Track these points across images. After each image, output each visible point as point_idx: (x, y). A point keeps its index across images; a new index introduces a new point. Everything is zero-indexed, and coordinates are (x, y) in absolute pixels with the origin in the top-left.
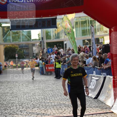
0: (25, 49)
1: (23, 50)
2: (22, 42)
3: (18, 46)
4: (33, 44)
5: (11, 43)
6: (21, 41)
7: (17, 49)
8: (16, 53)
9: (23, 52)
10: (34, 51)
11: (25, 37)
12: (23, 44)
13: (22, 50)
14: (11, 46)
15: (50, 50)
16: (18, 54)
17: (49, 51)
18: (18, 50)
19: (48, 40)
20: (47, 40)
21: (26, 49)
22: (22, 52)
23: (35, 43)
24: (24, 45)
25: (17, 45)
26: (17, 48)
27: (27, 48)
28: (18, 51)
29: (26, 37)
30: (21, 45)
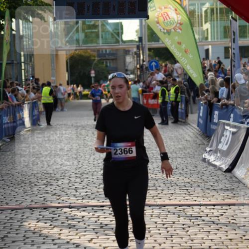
0: (109, 60)
1: (106, 63)
2: (102, 46)
3: (95, 54)
4: (126, 51)
5: (79, 46)
6: (99, 44)
7: (94, 60)
8: (91, 69)
9: (107, 66)
10: (127, 64)
11: (110, 36)
12: (107, 49)
13: (103, 63)
14: (83, 54)
15: (154, 64)
16: (95, 71)
17: (152, 66)
18: (95, 62)
19: (153, 43)
20: (149, 43)
21: (113, 60)
22: (104, 66)
23: (130, 49)
24: (108, 52)
25: (94, 50)
26: (95, 57)
27: (113, 58)
28: (95, 64)
29: (112, 34)
30: (102, 51)
